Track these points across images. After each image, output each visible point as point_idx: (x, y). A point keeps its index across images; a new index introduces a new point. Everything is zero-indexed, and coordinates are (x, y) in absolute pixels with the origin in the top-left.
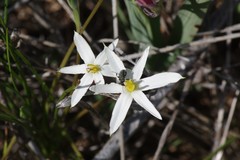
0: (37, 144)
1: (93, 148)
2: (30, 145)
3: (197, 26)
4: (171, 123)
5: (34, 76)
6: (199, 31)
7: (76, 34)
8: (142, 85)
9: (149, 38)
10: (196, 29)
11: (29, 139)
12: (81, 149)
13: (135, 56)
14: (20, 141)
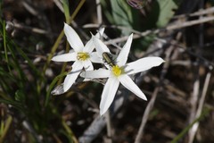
0: (30, 123)
1: (81, 122)
2: (25, 124)
3: (174, 10)
4: (153, 100)
5: (26, 62)
6: (175, 15)
7: (66, 26)
8: (127, 69)
9: (129, 22)
10: (173, 13)
11: (24, 119)
12: (69, 123)
13: (118, 40)
14: (16, 121)
